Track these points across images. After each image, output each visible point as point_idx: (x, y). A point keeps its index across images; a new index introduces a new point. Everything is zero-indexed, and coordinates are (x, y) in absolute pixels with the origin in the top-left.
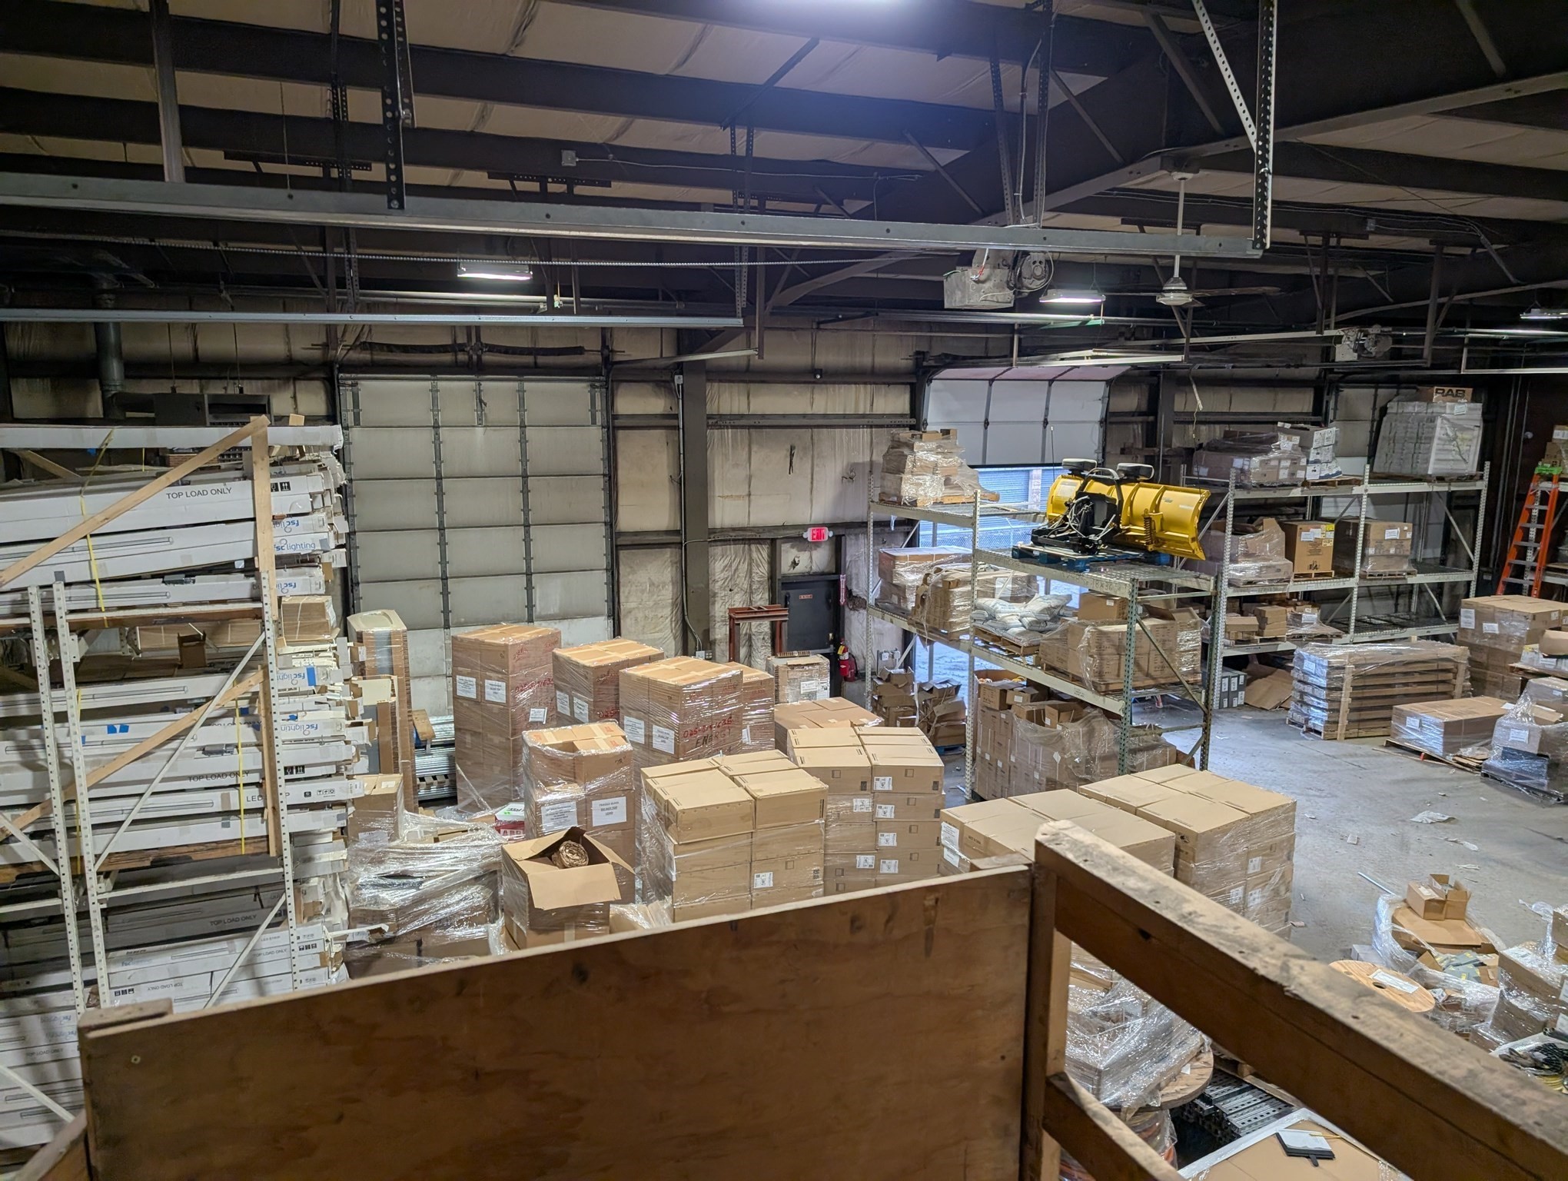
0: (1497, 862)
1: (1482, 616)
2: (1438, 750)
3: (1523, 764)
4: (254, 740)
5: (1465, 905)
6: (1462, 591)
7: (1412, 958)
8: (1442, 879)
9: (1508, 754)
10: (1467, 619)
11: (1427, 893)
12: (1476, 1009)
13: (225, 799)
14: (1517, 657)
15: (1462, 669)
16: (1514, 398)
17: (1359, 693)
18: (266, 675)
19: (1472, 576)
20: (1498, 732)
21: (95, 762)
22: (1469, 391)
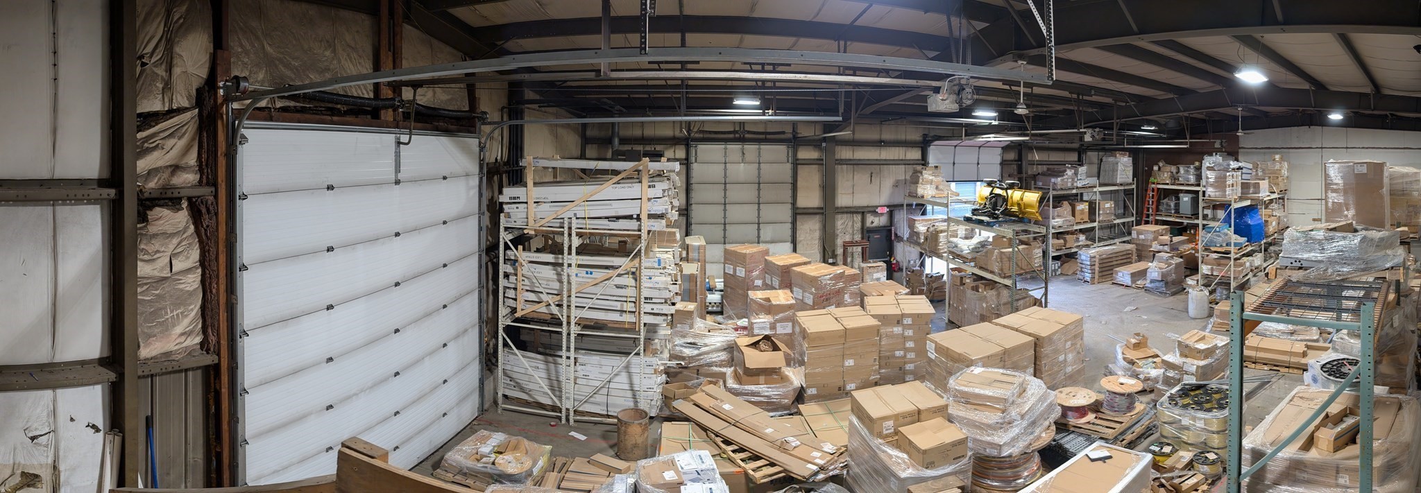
0: (1153, 321)
1: (1139, 233)
2: (1129, 283)
3: (1157, 284)
4: (635, 285)
5: (1147, 342)
6: (1131, 224)
7: (1131, 366)
8: (1138, 334)
9: (1152, 281)
10: (1134, 234)
11: (1133, 341)
12: (1155, 378)
13: (622, 306)
14: (1151, 246)
15: (1134, 252)
16: (1141, 156)
17: (1101, 266)
18: (640, 261)
19: (1134, 219)
20: (1148, 275)
21: (580, 284)
22: (1128, 153)
